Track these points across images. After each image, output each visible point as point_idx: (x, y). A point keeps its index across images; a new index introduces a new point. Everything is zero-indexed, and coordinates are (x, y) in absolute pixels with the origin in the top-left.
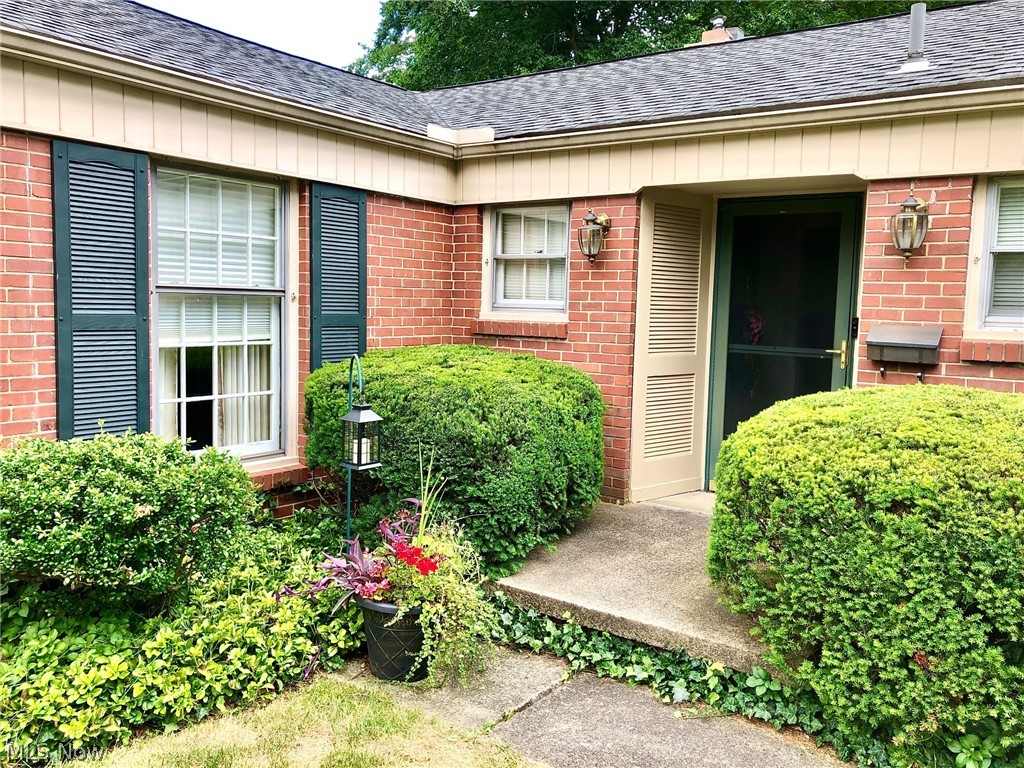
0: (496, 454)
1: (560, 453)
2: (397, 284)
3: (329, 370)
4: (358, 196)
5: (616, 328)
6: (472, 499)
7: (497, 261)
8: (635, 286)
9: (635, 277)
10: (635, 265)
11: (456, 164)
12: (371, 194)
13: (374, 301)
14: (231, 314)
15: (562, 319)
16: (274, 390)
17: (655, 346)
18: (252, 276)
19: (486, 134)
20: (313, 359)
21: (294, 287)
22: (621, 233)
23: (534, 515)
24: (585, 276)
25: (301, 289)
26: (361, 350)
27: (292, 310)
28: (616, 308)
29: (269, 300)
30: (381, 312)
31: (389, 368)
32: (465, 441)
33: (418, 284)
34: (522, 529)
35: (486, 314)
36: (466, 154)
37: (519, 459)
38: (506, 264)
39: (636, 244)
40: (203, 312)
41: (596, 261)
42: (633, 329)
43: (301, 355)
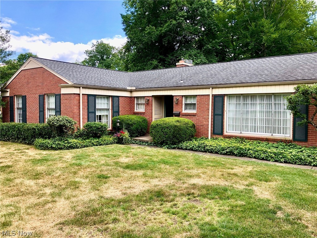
0: (132, 125)
1: (140, 126)
2: (123, 107)
3: (115, 117)
4: (118, 97)
5: (150, 112)
6: (129, 129)
7: (137, 104)
8: (152, 107)
9: (152, 106)
10: (152, 105)
11: (131, 91)
12: (120, 96)
13: (120, 109)
14: (104, 111)
15: (144, 111)
16: (108, 120)
17: (155, 115)
18: (106, 107)
19: (134, 88)
20: (113, 116)
21: (110, 108)
22: (150, 101)
23: (136, 132)
24: (146, 106)
25: (111, 108)
26: (119, 115)
27: (110, 111)
28: (150, 110)
29: (108, 110)
30: (121, 111)
31: (121, 117)
32: (129, 124)
33: (126, 107)
34: (135, 133)
35: (135, 111)
36: (132, 90)
37: (134, 126)
38: (138, 104)
39: (152, 102)
40: (100, 111)
41: (148, 104)
42: (152, 112)
43: (111, 116)
